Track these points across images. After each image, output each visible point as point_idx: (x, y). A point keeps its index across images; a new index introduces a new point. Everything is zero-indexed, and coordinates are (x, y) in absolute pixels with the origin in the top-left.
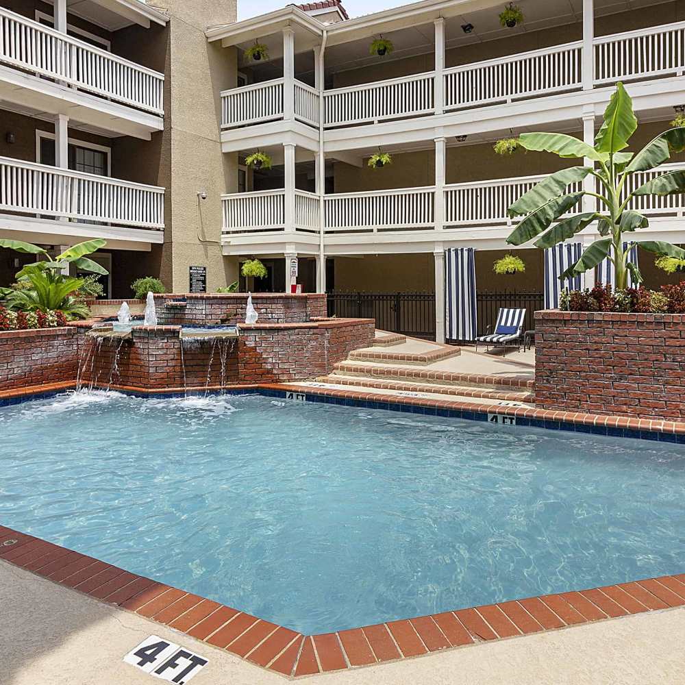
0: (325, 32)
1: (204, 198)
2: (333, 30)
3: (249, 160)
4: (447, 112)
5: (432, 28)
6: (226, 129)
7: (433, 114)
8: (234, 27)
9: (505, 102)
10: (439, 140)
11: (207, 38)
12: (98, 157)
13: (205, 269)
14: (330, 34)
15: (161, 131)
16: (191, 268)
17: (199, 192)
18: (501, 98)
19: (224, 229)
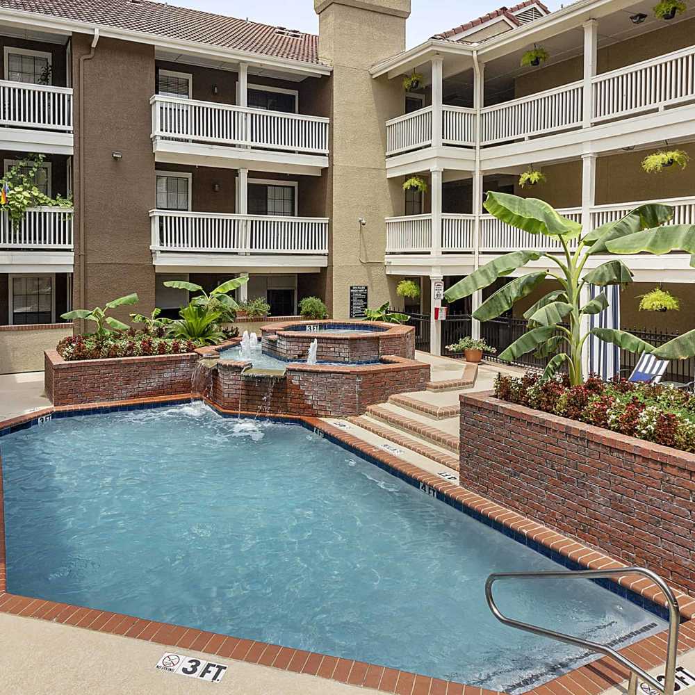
0: (475, 52)
1: (364, 224)
2: (482, 49)
3: (407, 185)
4: (596, 124)
5: (581, 31)
6: (391, 156)
7: (581, 128)
8: (404, 55)
9: (656, 110)
10: (586, 156)
11: (372, 75)
12: (288, 191)
13: (366, 288)
14: (479, 53)
15: (327, 168)
16: (351, 288)
17: (360, 219)
18: (653, 106)
19: (388, 250)
